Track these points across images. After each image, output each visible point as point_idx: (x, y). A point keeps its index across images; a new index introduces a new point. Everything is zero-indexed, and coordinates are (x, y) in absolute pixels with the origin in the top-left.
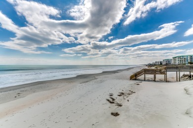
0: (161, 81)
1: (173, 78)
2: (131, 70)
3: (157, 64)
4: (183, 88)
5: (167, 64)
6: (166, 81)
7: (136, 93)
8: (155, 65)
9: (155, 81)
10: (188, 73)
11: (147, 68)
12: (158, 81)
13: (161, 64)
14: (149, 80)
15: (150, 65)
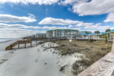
0: (29, 47)
1: (35, 44)
2: (9, 42)
3: (29, 37)
4: (37, 49)
5: (33, 38)
6: (31, 47)
7: (9, 60)
8: (27, 38)
9: (25, 48)
10: (40, 41)
11: (22, 40)
12: (27, 48)
13: (31, 37)
14: (21, 48)
15: (25, 38)
